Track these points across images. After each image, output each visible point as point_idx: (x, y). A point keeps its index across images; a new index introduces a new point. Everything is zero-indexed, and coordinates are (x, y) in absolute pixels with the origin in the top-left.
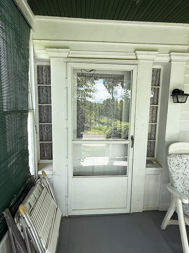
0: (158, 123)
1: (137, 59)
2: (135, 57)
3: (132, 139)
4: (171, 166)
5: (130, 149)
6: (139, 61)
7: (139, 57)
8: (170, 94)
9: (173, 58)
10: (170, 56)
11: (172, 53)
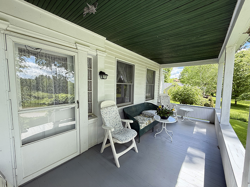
0: (92, 91)
1: (77, 49)
2: (76, 48)
3: (78, 102)
4: (103, 114)
5: (77, 110)
6: (79, 50)
7: (78, 48)
8: (98, 74)
9: (98, 53)
10: (97, 52)
11: (98, 51)
